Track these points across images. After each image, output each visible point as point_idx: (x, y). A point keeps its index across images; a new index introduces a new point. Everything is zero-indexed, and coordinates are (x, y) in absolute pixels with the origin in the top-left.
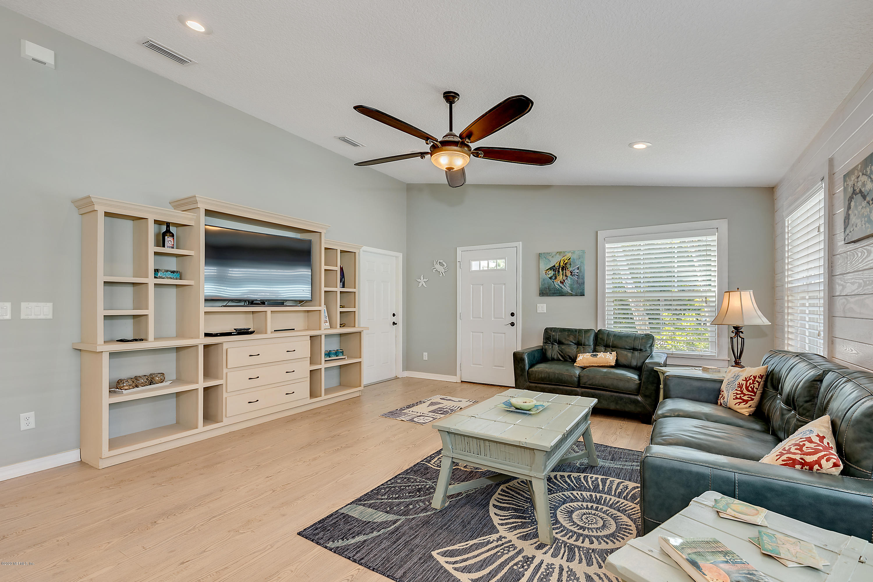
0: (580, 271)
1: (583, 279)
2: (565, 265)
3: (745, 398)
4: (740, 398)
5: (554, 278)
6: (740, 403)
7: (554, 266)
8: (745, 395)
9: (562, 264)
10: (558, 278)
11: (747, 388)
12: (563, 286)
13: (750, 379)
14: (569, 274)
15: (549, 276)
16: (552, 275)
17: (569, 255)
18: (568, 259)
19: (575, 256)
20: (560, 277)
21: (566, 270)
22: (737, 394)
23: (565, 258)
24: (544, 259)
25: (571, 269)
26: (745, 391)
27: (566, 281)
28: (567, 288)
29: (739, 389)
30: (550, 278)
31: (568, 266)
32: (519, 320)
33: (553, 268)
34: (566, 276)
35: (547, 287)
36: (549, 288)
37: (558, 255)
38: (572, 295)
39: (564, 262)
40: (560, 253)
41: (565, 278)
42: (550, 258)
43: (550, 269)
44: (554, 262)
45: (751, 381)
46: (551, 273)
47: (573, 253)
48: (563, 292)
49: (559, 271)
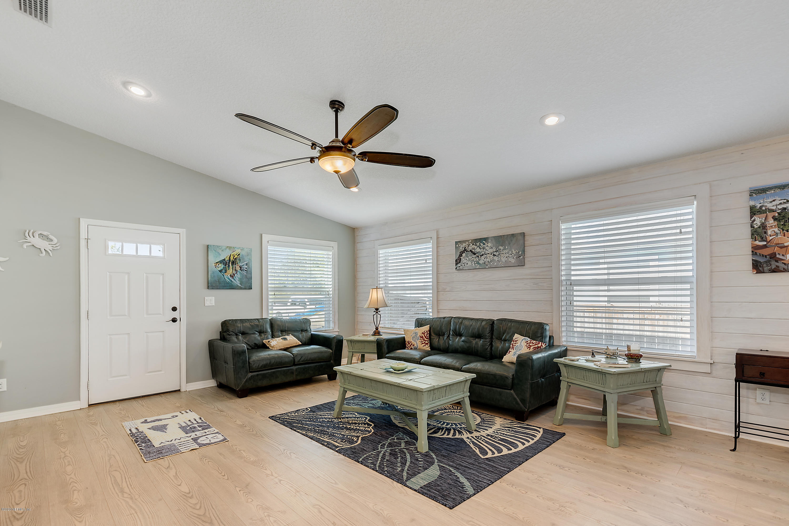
0: (248, 267)
1: (251, 274)
2: (235, 260)
3: (426, 342)
4: (425, 343)
5: (224, 271)
6: (425, 345)
7: (224, 260)
8: (426, 341)
9: (232, 259)
10: (228, 271)
11: (426, 337)
12: (233, 280)
13: (425, 333)
14: (238, 269)
15: (219, 269)
16: (222, 268)
17: (238, 251)
18: (237, 254)
19: (243, 253)
20: (230, 271)
21: (235, 264)
22: (422, 341)
23: (235, 253)
24: (214, 251)
25: (240, 264)
26: (425, 339)
27: (235, 275)
28: (237, 282)
29: (422, 339)
30: (220, 271)
31: (238, 260)
32: (182, 314)
33: (223, 262)
34: (236, 270)
35: (217, 280)
36: (219, 281)
37: (228, 250)
38: (241, 288)
39: (234, 257)
40: (230, 248)
41: (234, 272)
42: (220, 251)
43: (221, 262)
44: (224, 255)
45: (426, 334)
46: (221, 266)
47: (242, 249)
48: (233, 285)
49: (229, 266)
